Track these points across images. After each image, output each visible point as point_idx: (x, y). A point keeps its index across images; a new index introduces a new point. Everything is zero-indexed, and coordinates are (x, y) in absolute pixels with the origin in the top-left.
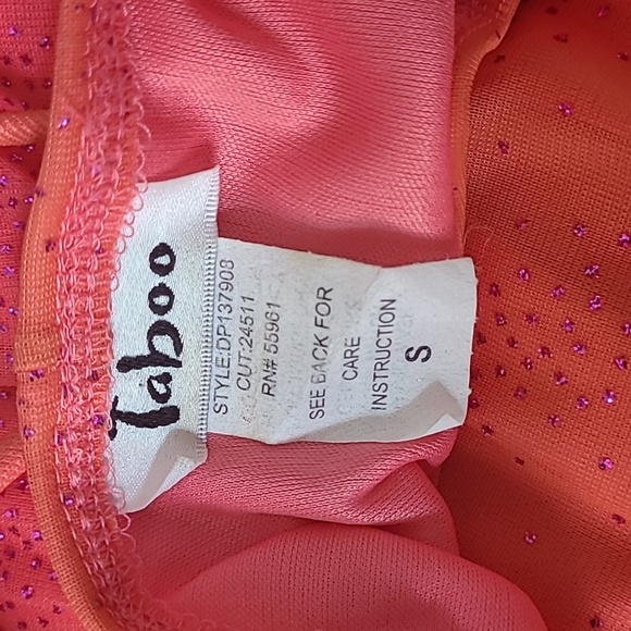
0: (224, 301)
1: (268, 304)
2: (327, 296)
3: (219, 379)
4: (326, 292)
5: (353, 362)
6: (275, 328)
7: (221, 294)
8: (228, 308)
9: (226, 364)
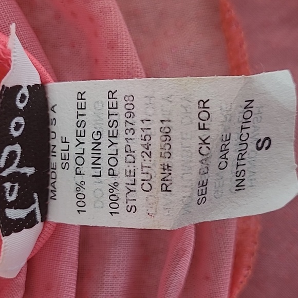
0: (129, 126)
1: (162, 121)
2: (206, 105)
3: (128, 186)
4: (204, 103)
5: (225, 154)
6: (168, 138)
7: (126, 121)
8: (132, 131)
9: (132, 174)
